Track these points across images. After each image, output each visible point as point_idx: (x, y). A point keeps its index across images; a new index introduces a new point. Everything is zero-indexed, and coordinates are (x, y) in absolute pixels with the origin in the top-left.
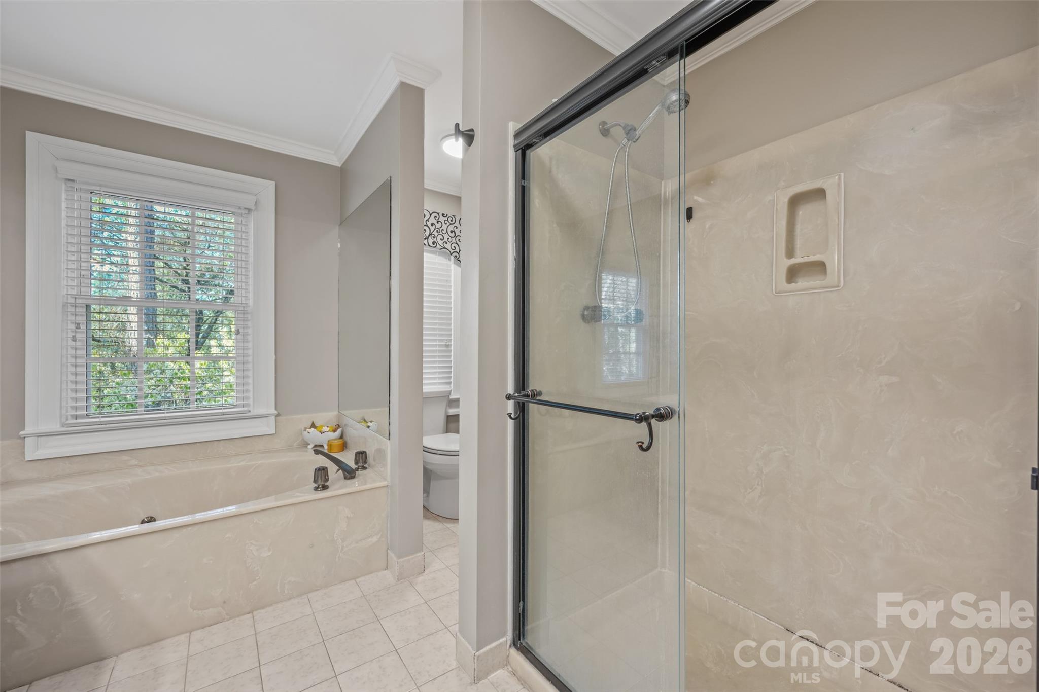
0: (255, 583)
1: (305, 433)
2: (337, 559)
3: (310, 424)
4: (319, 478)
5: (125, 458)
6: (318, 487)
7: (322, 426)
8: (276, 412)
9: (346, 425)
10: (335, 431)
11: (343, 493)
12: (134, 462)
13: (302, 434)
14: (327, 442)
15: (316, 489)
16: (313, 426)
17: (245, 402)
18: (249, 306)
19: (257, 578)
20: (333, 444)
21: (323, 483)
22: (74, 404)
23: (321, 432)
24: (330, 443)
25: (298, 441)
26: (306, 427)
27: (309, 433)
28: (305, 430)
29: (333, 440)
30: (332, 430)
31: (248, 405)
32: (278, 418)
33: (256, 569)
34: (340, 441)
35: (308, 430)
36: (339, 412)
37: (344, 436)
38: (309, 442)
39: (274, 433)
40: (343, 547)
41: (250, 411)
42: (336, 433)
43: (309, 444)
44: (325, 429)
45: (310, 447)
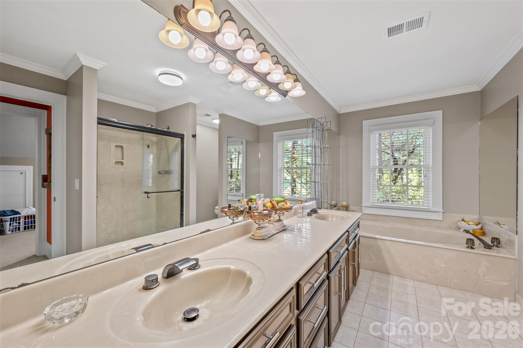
0: (438, 275)
1: (459, 223)
2: (480, 283)
3: (461, 219)
4: (469, 243)
5: (386, 218)
6: (469, 247)
7: (469, 222)
8: (443, 211)
9: (484, 223)
10: (477, 225)
11: (484, 254)
12: (389, 220)
13: (457, 223)
14: (472, 230)
15: (468, 247)
16: (463, 220)
17: (428, 205)
18: (430, 165)
19: (439, 273)
20: (475, 231)
21: (471, 246)
22: (373, 199)
23: (468, 224)
24: (474, 230)
25: (454, 226)
26: (459, 220)
27: (461, 223)
28: (459, 221)
29: (476, 229)
30: (475, 224)
31: (430, 206)
32: (444, 214)
33: (438, 269)
34: (481, 231)
35: (461, 222)
36: (479, 216)
37: (483, 228)
38: (461, 228)
39: (442, 220)
40: (483, 279)
41: (430, 209)
42: (478, 226)
43: (461, 229)
44: (471, 223)
45: (462, 230)
